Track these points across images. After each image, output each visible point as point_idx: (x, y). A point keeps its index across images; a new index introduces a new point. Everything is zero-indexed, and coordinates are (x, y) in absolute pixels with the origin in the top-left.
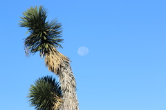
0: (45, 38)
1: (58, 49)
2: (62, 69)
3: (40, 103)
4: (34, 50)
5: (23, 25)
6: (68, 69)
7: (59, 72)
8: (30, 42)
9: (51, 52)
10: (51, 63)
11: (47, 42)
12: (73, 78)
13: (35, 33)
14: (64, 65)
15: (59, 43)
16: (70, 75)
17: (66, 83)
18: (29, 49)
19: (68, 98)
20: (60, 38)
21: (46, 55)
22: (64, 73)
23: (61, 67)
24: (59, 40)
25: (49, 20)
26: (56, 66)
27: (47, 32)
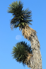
0: (22, 19)
2: (32, 37)
3: (19, 56)
4: (16, 26)
5: (10, 12)
6: (36, 37)
7: (30, 39)
8: (13, 22)
9: (25, 28)
10: (26, 34)
11: (23, 21)
12: (38, 42)
13: (16, 16)
14: (33, 35)
17: (34, 45)
18: (13, 25)
19: (35, 53)
21: (23, 29)
22: (33, 40)
24: (30, 21)
25: (24, 9)
26: (29, 35)
27: (23, 16)
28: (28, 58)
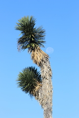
0: (33, 40)
1: (41, 48)
2: (43, 62)
3: (26, 85)
4: (24, 48)
5: (18, 29)
6: (48, 63)
7: (40, 65)
8: (21, 41)
9: (36, 50)
10: (35, 58)
11: (34, 42)
12: (50, 70)
13: (26, 35)
14: (45, 60)
15: (42, 44)
16: (48, 67)
17: (45, 72)
18: (20, 46)
19: (46, 83)
20: (43, 40)
21: (33, 52)
22: (44, 66)
23: (42, 61)
24: (42, 42)
25: (36, 27)
26: (39, 60)
27: (35, 35)
28: (37, 88)
